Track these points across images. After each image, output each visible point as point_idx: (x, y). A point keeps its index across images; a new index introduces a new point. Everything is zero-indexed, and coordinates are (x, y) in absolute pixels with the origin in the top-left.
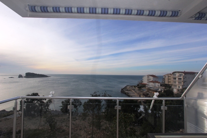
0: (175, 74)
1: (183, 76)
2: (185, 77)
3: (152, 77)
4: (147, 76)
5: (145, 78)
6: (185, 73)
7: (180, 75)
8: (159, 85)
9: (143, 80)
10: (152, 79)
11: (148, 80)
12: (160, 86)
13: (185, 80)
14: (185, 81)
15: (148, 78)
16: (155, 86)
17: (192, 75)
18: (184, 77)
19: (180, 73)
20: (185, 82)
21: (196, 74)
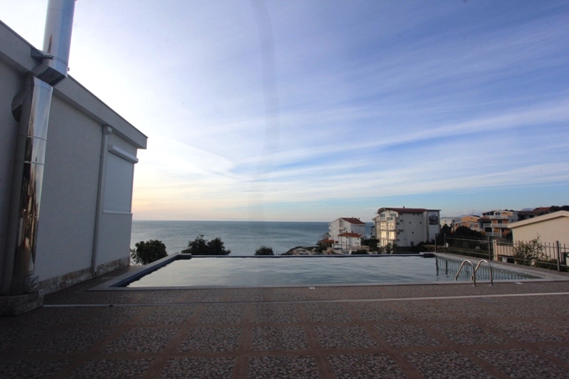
0: (383, 213)
1: (396, 219)
2: (401, 221)
3: (351, 224)
4: (338, 221)
5: (334, 227)
6: (402, 212)
7: (391, 215)
8: (359, 241)
9: (330, 231)
10: (349, 227)
11: (340, 230)
12: (360, 244)
13: (400, 227)
14: (400, 230)
15: (340, 225)
16: (350, 245)
17: (416, 215)
18: (399, 221)
20: (401, 233)
21: (425, 213)
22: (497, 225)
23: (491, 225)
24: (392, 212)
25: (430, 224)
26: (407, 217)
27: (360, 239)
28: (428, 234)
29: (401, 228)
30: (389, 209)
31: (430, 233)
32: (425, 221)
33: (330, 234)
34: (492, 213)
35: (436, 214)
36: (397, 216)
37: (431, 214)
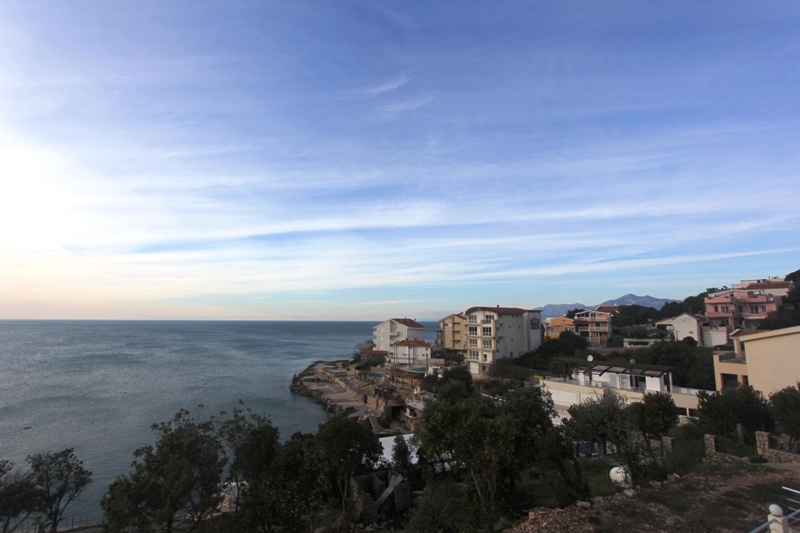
0: (474, 314)
1: (496, 321)
2: (501, 325)
3: (406, 327)
4: (389, 324)
5: (382, 330)
6: (501, 312)
7: (487, 317)
8: (429, 352)
9: (375, 337)
10: (404, 332)
11: (392, 337)
12: (429, 357)
13: (500, 333)
14: (499, 338)
15: (392, 330)
16: (414, 359)
17: (515, 317)
18: (498, 326)
20: (500, 341)
21: (526, 314)
22: (595, 328)
23: (590, 329)
24: (487, 313)
25: (532, 328)
26: (508, 320)
27: (429, 350)
28: (529, 341)
29: (501, 335)
30: (484, 309)
31: (532, 339)
32: (525, 325)
33: (375, 342)
34: (587, 315)
35: (537, 314)
36: (496, 317)
37: (532, 316)
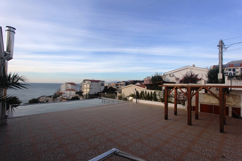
0: (85, 81)
1: (90, 84)
3: (70, 85)
4: (65, 84)
5: (63, 86)
6: (92, 81)
8: (75, 92)
9: (61, 88)
10: (70, 87)
11: (66, 88)
12: (75, 94)
13: (91, 87)
15: (66, 86)
18: (91, 85)
19: (89, 81)
20: (91, 89)
21: (100, 82)
23: (119, 86)
26: (94, 83)
31: (101, 89)
32: (100, 85)
33: (61, 89)
34: (119, 82)
35: (103, 82)
36: (90, 83)
37: (102, 82)
